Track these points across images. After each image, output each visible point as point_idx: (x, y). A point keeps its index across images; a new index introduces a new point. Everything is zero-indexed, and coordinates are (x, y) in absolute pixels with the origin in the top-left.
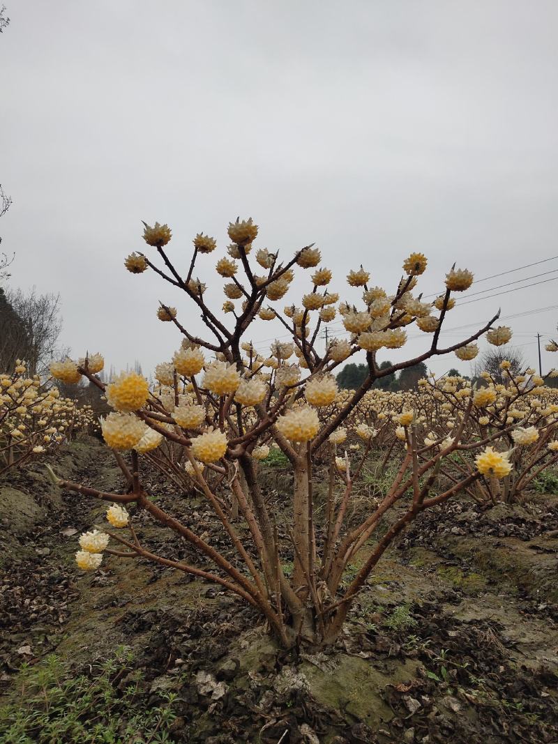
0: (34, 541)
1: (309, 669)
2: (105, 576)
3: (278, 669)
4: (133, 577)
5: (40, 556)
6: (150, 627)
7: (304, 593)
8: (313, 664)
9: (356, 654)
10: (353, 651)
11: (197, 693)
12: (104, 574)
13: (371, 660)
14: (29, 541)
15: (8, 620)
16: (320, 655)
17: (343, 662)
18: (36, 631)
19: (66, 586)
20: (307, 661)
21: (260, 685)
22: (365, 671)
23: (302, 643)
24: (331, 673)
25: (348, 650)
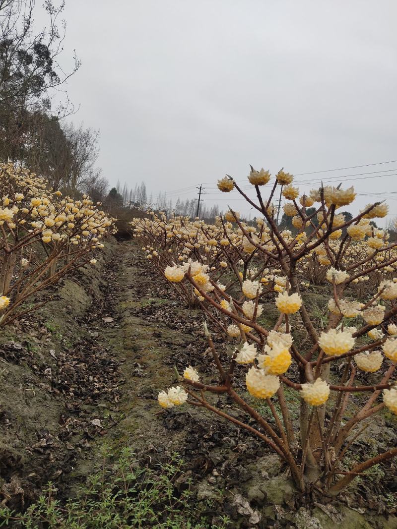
0: (87, 324)
1: (322, 516)
2: (141, 368)
3: (297, 509)
4: (162, 375)
5: (92, 337)
6: (183, 427)
7: (318, 453)
8: (324, 513)
9: (355, 509)
10: (352, 506)
11: (237, 512)
12: (140, 366)
13: (365, 515)
14: (84, 323)
15: (81, 392)
16: (330, 507)
17: (346, 514)
18: (101, 407)
19: (115, 369)
20: (320, 509)
21: (283, 517)
22: (362, 524)
23: (315, 491)
24: (339, 523)
25: (349, 504)
